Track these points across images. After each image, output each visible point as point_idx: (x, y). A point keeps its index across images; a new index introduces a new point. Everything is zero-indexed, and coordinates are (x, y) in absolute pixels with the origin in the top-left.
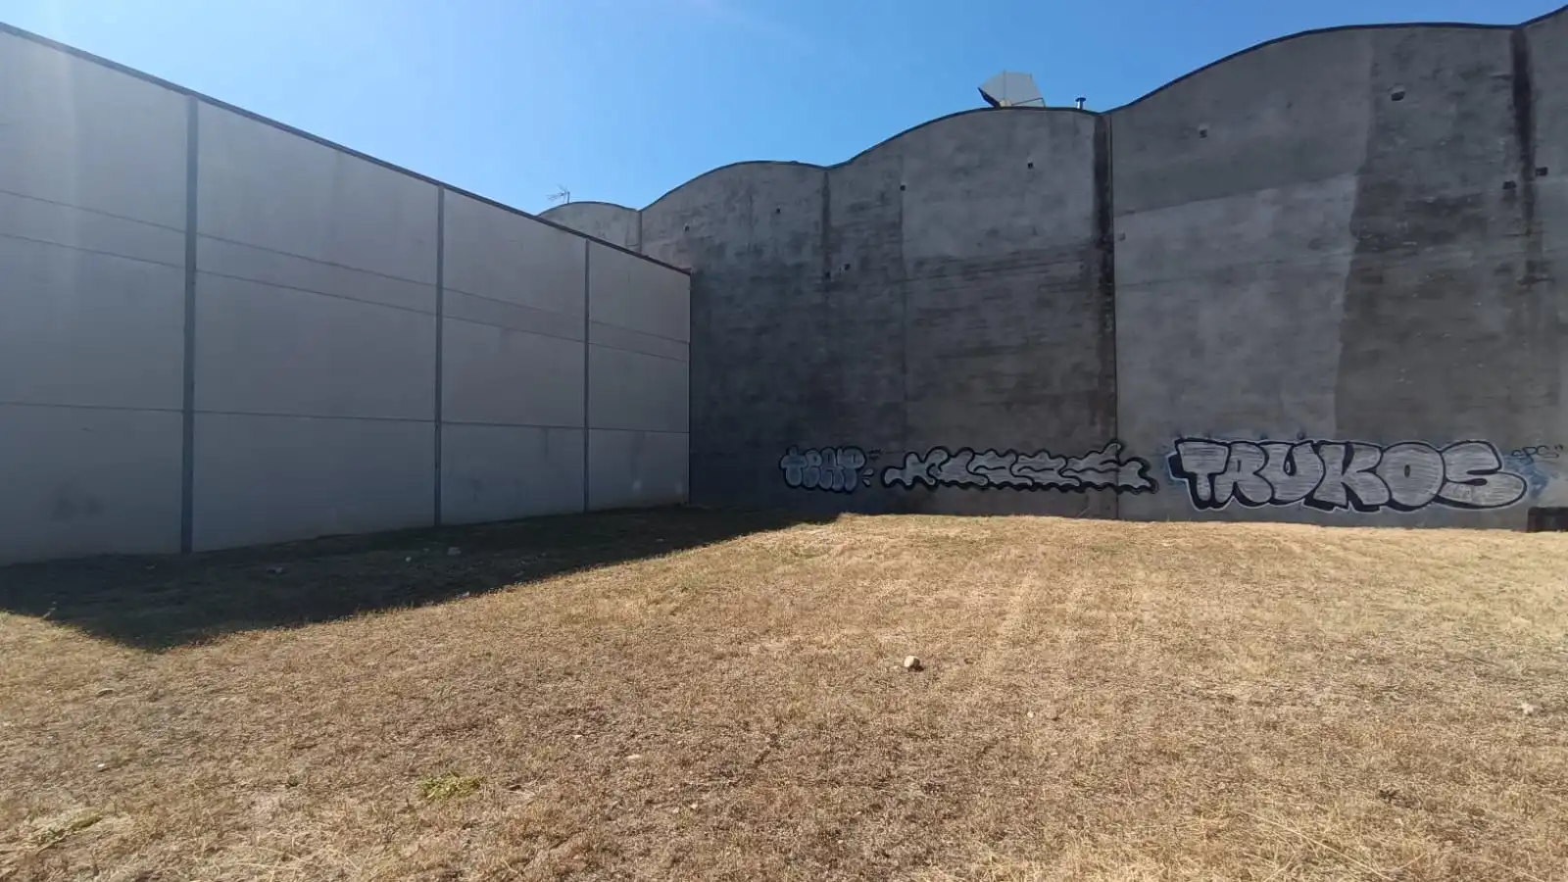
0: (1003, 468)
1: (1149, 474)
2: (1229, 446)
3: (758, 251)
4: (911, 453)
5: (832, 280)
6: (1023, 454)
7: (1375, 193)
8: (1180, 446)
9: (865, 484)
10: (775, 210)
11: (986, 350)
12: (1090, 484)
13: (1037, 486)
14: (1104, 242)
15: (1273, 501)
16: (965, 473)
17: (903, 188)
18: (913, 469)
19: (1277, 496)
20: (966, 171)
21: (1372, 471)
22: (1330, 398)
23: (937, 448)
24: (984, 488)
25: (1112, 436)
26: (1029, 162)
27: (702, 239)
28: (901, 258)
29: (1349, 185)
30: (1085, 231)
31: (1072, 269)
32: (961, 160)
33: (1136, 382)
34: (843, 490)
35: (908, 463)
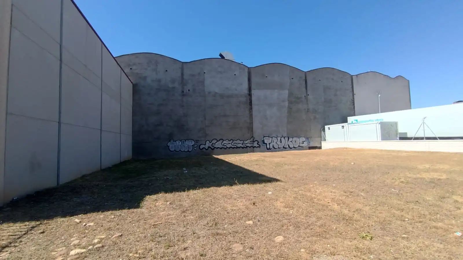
0: (230, 144)
1: (259, 144)
2: (272, 138)
3: (159, 81)
4: (207, 141)
5: (184, 93)
6: (234, 140)
7: (291, 94)
8: (264, 138)
9: (195, 150)
10: (165, 70)
11: (225, 116)
12: (248, 146)
13: (237, 147)
14: (250, 95)
15: (279, 148)
16: (221, 145)
17: (205, 73)
18: (208, 144)
19: (279, 147)
20: (220, 72)
21: (291, 142)
22: (286, 129)
23: (213, 139)
24: (226, 149)
25: (252, 136)
26: (235, 74)
27: (137, 73)
28: (204, 91)
29: (287, 92)
30: (246, 92)
31: (244, 99)
32: (220, 69)
33: (256, 125)
34: (188, 151)
35: (207, 143)
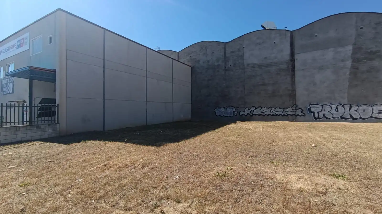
0: (269, 111)
1: (303, 112)
2: (322, 106)
3: (208, 62)
4: (246, 108)
5: (227, 69)
6: (273, 108)
7: (357, 50)
8: (310, 106)
9: (235, 115)
10: (212, 52)
11: (264, 84)
12: (289, 114)
13: (277, 115)
14: (292, 60)
15: (333, 118)
16: (259, 112)
17: (244, 48)
18: (247, 111)
19: (334, 117)
20: (259, 44)
21: (356, 111)
22: (346, 95)
23: (252, 107)
24: (264, 116)
25: (294, 103)
26: (275, 42)
27: (194, 59)
28: (244, 63)
29: (350, 48)
30: (288, 58)
31: (284, 66)
32: (258, 41)
33: (300, 91)
34: (230, 116)
35: (246, 110)
